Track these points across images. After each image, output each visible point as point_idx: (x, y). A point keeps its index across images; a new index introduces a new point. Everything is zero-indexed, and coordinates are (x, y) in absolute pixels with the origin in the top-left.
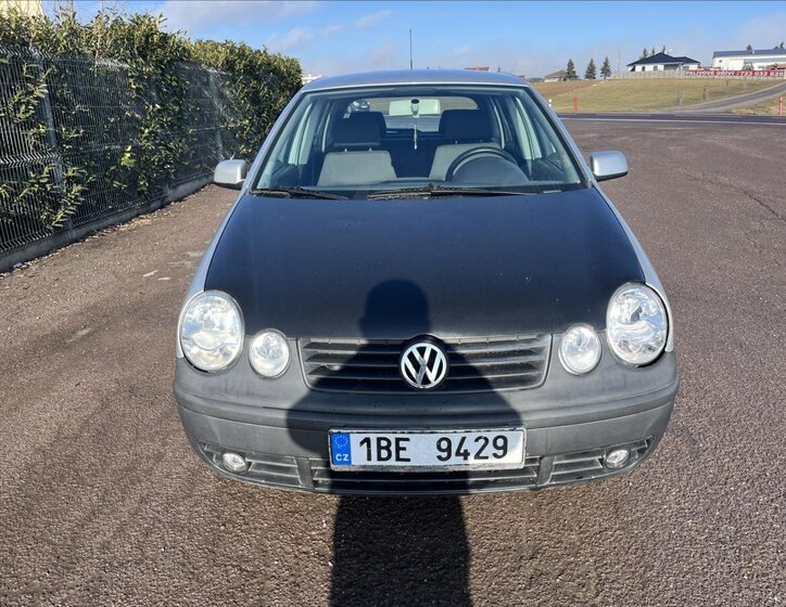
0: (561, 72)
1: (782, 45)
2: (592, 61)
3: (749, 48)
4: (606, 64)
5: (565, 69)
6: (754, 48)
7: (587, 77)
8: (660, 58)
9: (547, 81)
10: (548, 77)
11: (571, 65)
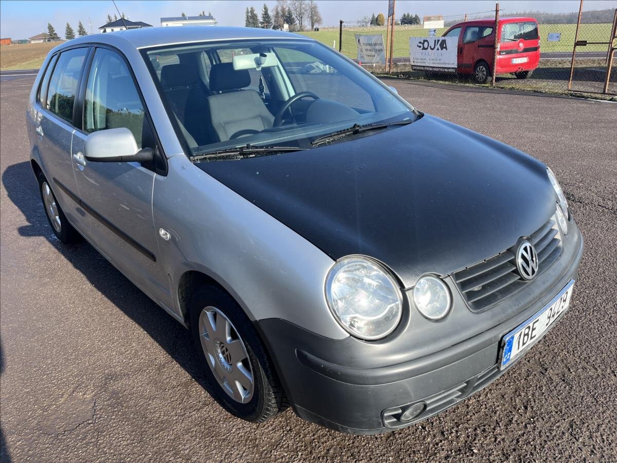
0: (44, 35)
1: (203, 13)
2: (68, 25)
3: (183, 15)
4: (81, 27)
5: (47, 31)
6: (187, 15)
7: (68, 38)
8: (122, 22)
9: (33, 42)
10: (34, 39)
11: (50, 28)
